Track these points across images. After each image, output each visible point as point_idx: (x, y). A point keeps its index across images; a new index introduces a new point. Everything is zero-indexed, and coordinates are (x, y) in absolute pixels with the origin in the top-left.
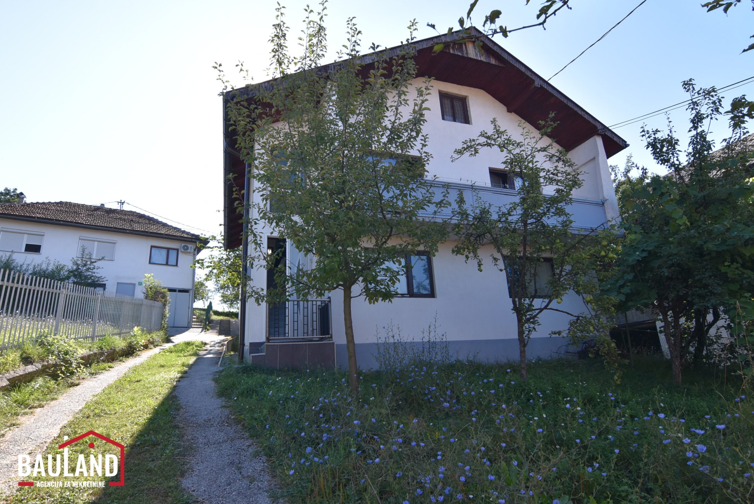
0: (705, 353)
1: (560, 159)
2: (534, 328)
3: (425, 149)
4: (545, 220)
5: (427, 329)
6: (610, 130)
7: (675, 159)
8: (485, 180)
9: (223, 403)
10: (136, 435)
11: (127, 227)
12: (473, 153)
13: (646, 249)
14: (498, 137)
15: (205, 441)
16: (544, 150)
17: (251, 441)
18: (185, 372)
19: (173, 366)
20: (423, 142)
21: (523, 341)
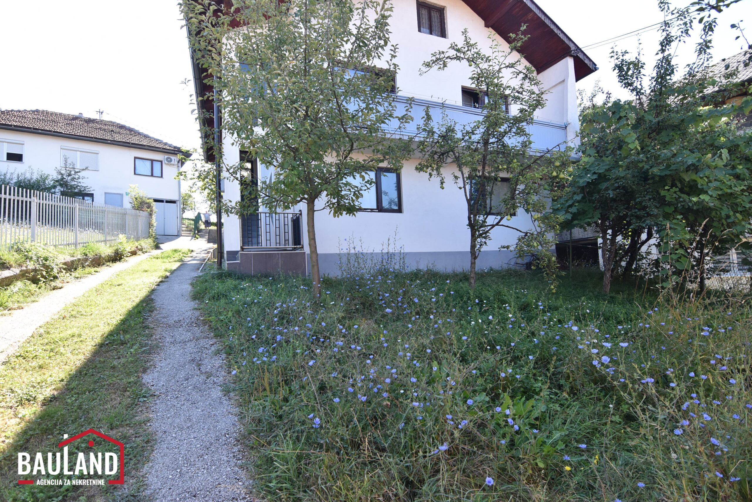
0: (634, 266)
1: (526, 76)
2: (485, 243)
3: (394, 61)
4: (506, 140)
5: (386, 242)
6: (582, 52)
7: (639, 83)
8: (457, 99)
9: (196, 306)
10: (106, 335)
11: (108, 137)
12: (442, 66)
13: (597, 172)
14: (468, 50)
15: (172, 340)
16: (512, 66)
17: (214, 340)
18: (167, 277)
19: (155, 271)
20: (392, 53)
21: (474, 254)
